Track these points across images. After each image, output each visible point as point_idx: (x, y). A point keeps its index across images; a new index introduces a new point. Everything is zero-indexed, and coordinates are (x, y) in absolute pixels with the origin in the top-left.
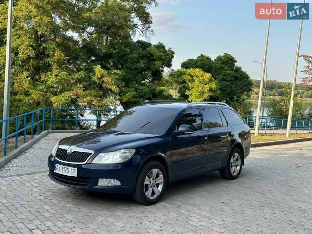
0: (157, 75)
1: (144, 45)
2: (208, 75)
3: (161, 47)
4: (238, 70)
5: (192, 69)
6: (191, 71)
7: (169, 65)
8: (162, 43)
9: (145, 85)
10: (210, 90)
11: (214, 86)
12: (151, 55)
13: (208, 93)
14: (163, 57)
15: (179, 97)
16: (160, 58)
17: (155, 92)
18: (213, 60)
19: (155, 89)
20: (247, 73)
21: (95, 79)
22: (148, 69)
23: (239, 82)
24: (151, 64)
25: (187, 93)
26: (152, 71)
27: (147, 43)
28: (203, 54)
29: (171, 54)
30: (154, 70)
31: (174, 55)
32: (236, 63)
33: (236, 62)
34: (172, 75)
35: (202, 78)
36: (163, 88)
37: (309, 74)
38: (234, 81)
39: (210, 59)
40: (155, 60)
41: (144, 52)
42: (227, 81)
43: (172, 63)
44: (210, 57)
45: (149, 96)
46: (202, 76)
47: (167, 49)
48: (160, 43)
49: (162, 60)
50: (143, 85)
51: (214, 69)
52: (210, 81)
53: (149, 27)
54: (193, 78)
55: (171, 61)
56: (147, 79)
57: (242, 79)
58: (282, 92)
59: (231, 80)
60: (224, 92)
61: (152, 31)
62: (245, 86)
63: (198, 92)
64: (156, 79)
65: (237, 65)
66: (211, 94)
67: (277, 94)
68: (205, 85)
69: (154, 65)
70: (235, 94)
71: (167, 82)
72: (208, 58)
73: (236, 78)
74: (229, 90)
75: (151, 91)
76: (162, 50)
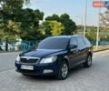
1: (30, 10)
2: (60, 23)
3: (38, 11)
21: (8, 27)
29: (43, 14)
34: (44, 24)
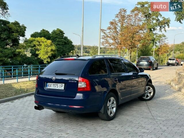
0: (16, 42)
4: (66, 38)
5: (39, 38)
6: (39, 39)
7: (23, 35)
8: (17, 21)
9: (7, 49)
10: (52, 50)
11: (54, 48)
12: (10, 29)
13: (50, 52)
14: (19, 30)
15: (31, 56)
16: (17, 30)
17: (15, 53)
18: (50, 32)
19: (15, 51)
20: (71, 40)
22: (9, 38)
23: (67, 46)
24: (10, 35)
25: (37, 52)
26: (12, 39)
27: (6, 21)
28: (44, 29)
30: (13, 39)
31: (26, 29)
32: (64, 35)
33: (64, 33)
35: (46, 43)
36: (20, 50)
37: (105, 40)
38: (64, 45)
39: (49, 32)
40: (13, 32)
41: (5, 27)
42: (60, 45)
43: (25, 34)
44: (48, 31)
45: (11, 56)
46: (46, 42)
47: (21, 25)
48: (16, 21)
49: (18, 32)
50: (6, 48)
51: (52, 38)
52: (51, 45)
53: (7, 12)
54: (40, 43)
55: (24, 33)
56: (9, 45)
57: (68, 44)
58: (87, 51)
59: (63, 45)
60: (59, 52)
61: (9, 14)
62: (70, 47)
63: (44, 52)
64: (15, 45)
65: (65, 35)
66: (52, 52)
67: (84, 52)
68: (48, 47)
69: (13, 35)
70: (66, 53)
71: (23, 46)
72: (47, 31)
73: (65, 43)
74: (62, 50)
75: (12, 53)
76: (18, 26)
